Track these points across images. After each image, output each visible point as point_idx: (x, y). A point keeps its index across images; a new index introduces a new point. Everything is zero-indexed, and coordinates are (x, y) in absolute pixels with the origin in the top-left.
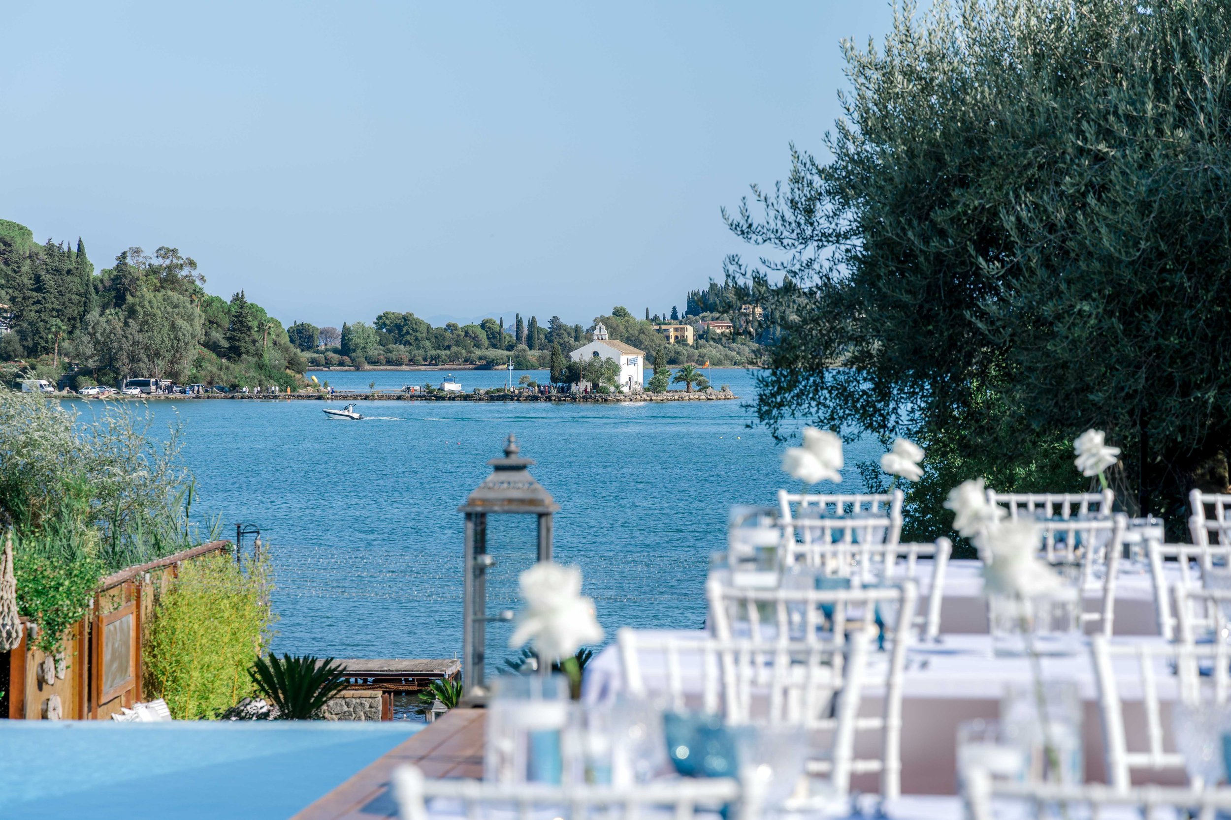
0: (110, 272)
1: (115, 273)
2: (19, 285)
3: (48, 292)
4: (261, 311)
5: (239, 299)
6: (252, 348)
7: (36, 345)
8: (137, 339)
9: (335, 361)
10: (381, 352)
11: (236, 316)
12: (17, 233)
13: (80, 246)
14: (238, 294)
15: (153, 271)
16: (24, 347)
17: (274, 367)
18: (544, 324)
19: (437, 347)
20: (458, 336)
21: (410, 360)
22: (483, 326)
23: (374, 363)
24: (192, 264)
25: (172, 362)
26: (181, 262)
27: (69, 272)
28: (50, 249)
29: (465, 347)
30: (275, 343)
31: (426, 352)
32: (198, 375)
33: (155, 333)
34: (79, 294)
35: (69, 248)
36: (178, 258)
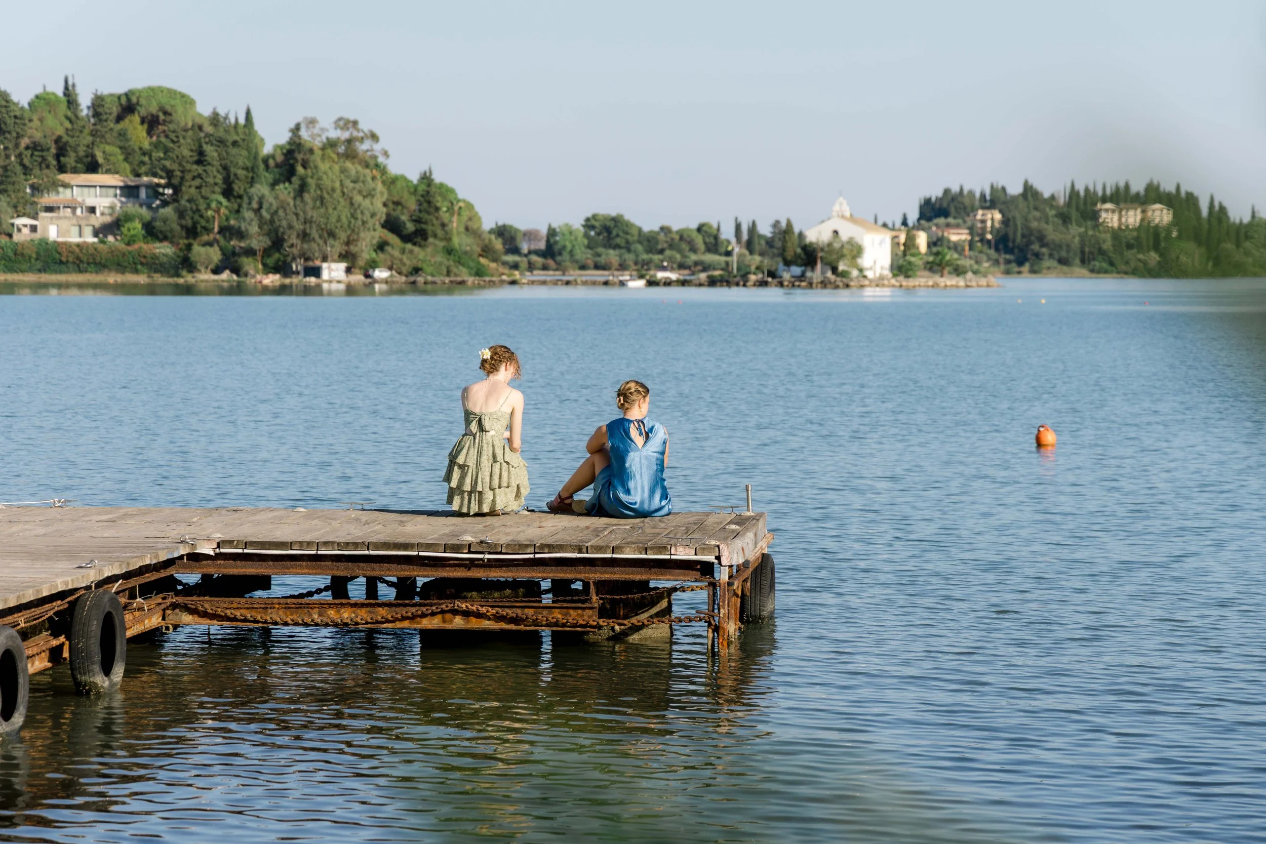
0: (281, 147)
1: (288, 147)
2: (178, 157)
3: (209, 164)
4: (452, 191)
5: (426, 178)
6: (440, 233)
7: (195, 224)
8: (309, 217)
9: (539, 265)
10: (589, 256)
11: (422, 196)
12: (178, 101)
13: (248, 113)
14: (425, 173)
15: (332, 144)
16: (182, 227)
17: (466, 253)
18: (765, 230)
19: (649, 251)
20: (672, 239)
21: (620, 265)
22: (699, 229)
23: (583, 267)
24: (374, 137)
25: (348, 243)
26: (361, 134)
27: (235, 143)
28: (215, 119)
29: (680, 251)
30: (467, 229)
31: (637, 256)
32: (377, 259)
33: (330, 210)
34: (246, 169)
35: (237, 119)
36: (358, 130)
